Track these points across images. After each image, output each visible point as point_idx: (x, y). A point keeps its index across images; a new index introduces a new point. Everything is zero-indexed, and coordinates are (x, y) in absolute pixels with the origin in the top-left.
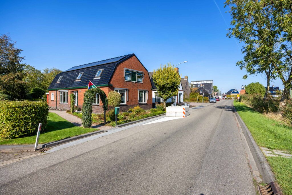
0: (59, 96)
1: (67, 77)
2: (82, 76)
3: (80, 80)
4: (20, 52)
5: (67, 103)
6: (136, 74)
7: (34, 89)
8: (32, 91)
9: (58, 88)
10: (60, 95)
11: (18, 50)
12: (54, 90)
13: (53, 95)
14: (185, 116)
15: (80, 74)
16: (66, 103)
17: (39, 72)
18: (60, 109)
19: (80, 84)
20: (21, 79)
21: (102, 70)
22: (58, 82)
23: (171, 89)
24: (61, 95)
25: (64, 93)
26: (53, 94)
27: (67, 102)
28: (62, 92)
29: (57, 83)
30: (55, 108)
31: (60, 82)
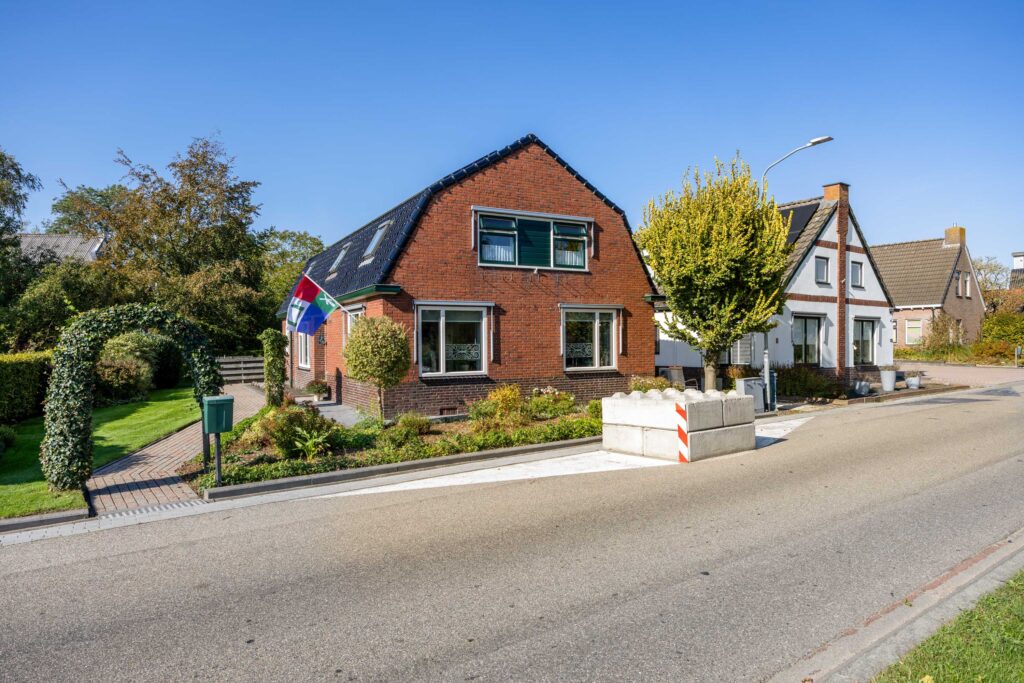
0: (296, 340)
4: (252, 189)
5: (309, 367)
6: (550, 231)
10: (300, 334)
11: (244, 184)
14: (686, 452)
15: (344, 249)
23: (732, 294)
27: (310, 362)
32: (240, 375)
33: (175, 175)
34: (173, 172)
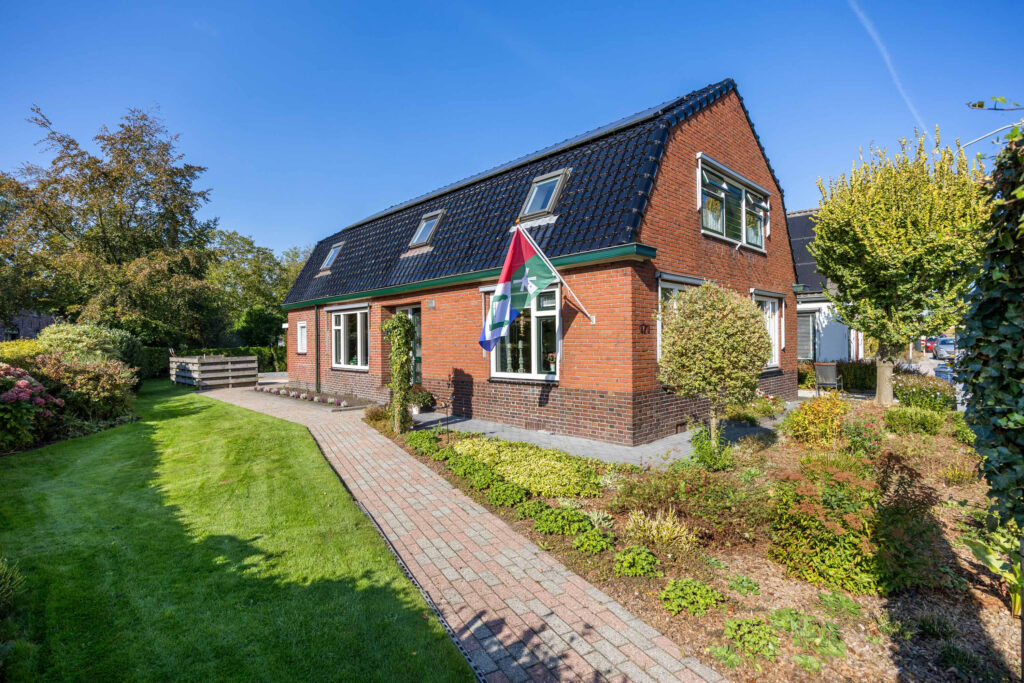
0: (328, 334)
1: (362, 244)
2: (440, 225)
3: (428, 249)
4: (197, 173)
5: (366, 368)
6: (740, 199)
7: (249, 314)
8: (245, 321)
9: (323, 294)
10: (334, 327)
11: (189, 168)
12: (309, 308)
13: (305, 330)
15: (427, 219)
16: (360, 367)
17: (266, 255)
18: (330, 400)
19: (428, 266)
20: (198, 274)
21: (559, 177)
22: (325, 271)
24: (339, 330)
25: (352, 319)
26: (304, 324)
27: (366, 362)
28: (342, 314)
29: (321, 274)
30: (313, 389)
31: (330, 269)
32: (228, 378)
33: (104, 148)
34: (101, 144)
